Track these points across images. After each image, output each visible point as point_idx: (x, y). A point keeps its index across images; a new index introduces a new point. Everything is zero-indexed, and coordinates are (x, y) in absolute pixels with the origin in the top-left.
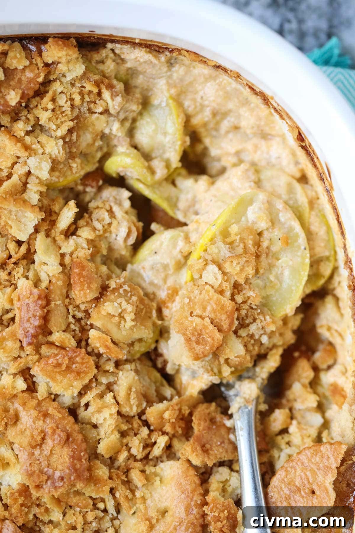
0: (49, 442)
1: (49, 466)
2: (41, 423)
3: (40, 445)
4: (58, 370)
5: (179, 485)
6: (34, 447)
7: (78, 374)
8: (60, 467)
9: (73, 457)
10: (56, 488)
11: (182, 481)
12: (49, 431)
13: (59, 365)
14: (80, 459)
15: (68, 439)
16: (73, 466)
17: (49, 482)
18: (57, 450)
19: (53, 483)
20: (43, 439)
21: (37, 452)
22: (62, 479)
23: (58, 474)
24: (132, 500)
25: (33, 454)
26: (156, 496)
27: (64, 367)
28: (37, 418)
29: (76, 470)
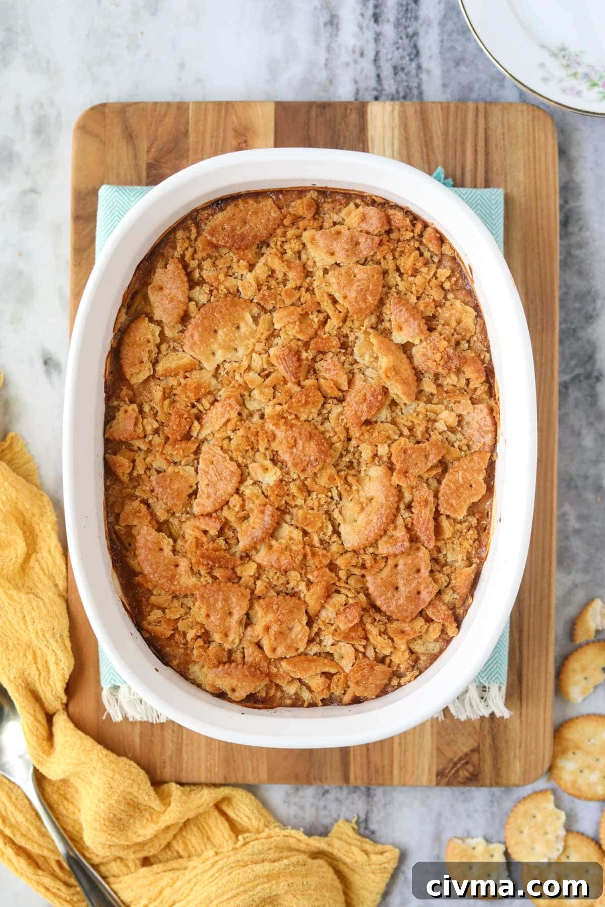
0: (300, 442)
1: (305, 456)
2: (290, 432)
3: (295, 446)
4: (300, 404)
5: (381, 481)
6: (292, 448)
7: (313, 403)
8: (312, 454)
9: (318, 444)
10: (315, 467)
11: (384, 480)
12: (297, 435)
13: (300, 401)
14: (322, 444)
15: (310, 435)
16: (320, 449)
17: (309, 466)
18: (307, 445)
19: (312, 465)
20: (295, 441)
21: (294, 450)
22: (316, 460)
23: (312, 458)
24: (349, 492)
25: (292, 452)
26: (366, 489)
27: (303, 402)
28: (286, 431)
29: (323, 452)
